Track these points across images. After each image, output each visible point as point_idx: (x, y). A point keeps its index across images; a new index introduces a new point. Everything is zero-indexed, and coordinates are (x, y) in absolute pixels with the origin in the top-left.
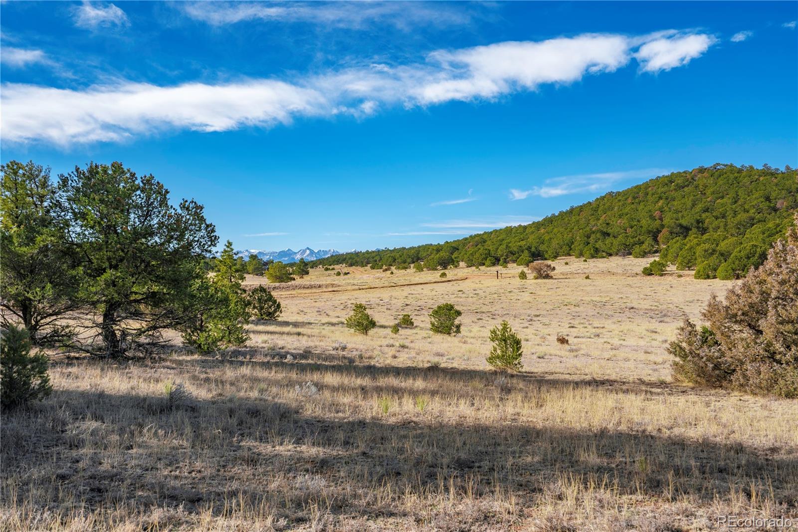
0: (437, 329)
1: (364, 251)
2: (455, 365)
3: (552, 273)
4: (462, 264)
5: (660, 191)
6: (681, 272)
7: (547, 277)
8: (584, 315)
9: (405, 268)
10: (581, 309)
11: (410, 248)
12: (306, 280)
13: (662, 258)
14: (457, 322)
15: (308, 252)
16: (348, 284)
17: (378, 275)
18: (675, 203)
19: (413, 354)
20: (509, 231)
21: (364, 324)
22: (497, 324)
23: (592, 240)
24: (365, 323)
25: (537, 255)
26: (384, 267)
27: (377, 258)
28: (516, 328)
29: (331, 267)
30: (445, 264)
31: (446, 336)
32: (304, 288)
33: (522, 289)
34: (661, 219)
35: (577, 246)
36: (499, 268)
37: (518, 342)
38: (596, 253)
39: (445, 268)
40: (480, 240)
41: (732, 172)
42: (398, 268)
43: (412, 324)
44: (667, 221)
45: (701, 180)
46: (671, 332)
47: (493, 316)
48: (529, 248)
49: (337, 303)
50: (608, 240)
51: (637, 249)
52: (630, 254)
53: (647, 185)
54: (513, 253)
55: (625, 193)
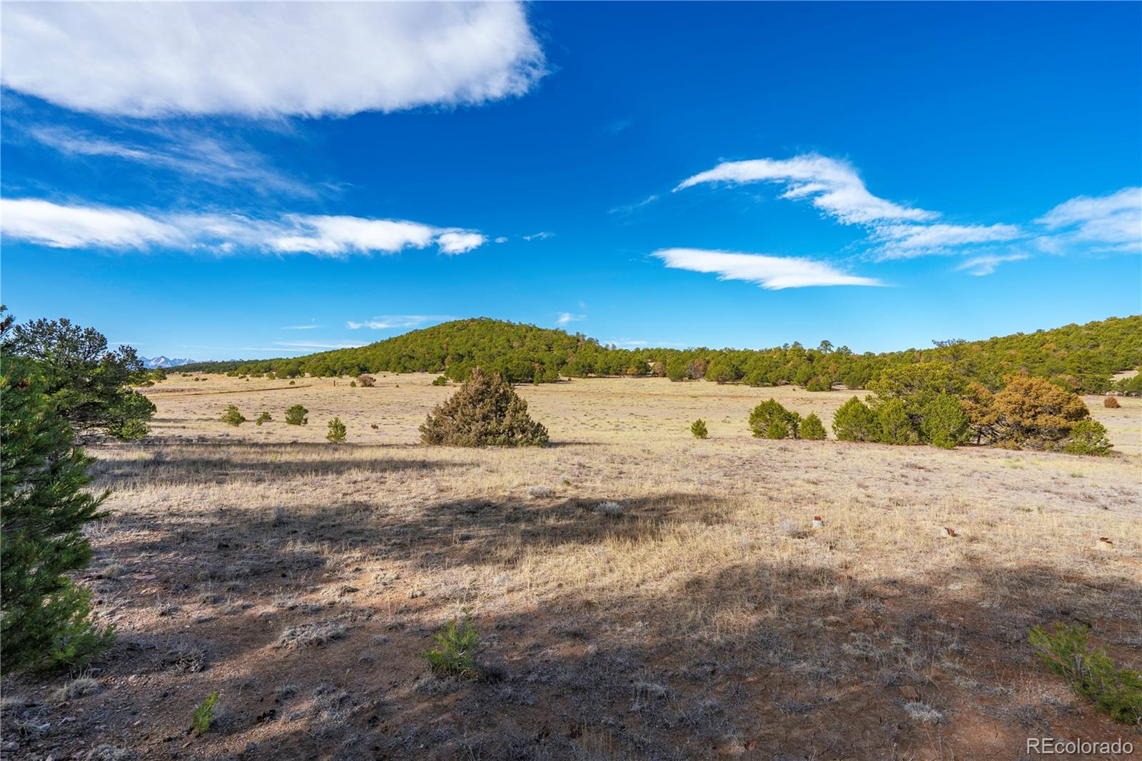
0: (290, 422)
1: (220, 361)
2: (307, 441)
3: (373, 384)
4: (307, 374)
5: (447, 331)
6: (456, 384)
7: (370, 385)
8: (392, 411)
9: (259, 376)
10: (391, 407)
11: (263, 361)
12: (164, 384)
13: (445, 374)
14: (304, 417)
15: (163, 360)
16: (209, 389)
17: (235, 381)
18: (457, 339)
19: (278, 437)
20: (344, 351)
21: (237, 420)
22: (332, 418)
23: (402, 361)
24: (236, 418)
25: (364, 370)
26: (240, 375)
27: (233, 368)
28: (343, 420)
29: (189, 373)
30: (293, 374)
31: (297, 426)
32: (167, 391)
33: (352, 394)
34: (447, 349)
35: (392, 365)
36: (336, 378)
37: (344, 428)
38: (405, 370)
39: (293, 377)
40: (322, 357)
41: (490, 322)
42: (253, 376)
43: (270, 418)
44: (451, 351)
45: (472, 326)
46: (423, 420)
47: (331, 412)
48: (358, 365)
49: (201, 404)
50: (413, 362)
51: (431, 368)
52: (427, 371)
53: (439, 327)
54: (346, 368)
55: (425, 331)
